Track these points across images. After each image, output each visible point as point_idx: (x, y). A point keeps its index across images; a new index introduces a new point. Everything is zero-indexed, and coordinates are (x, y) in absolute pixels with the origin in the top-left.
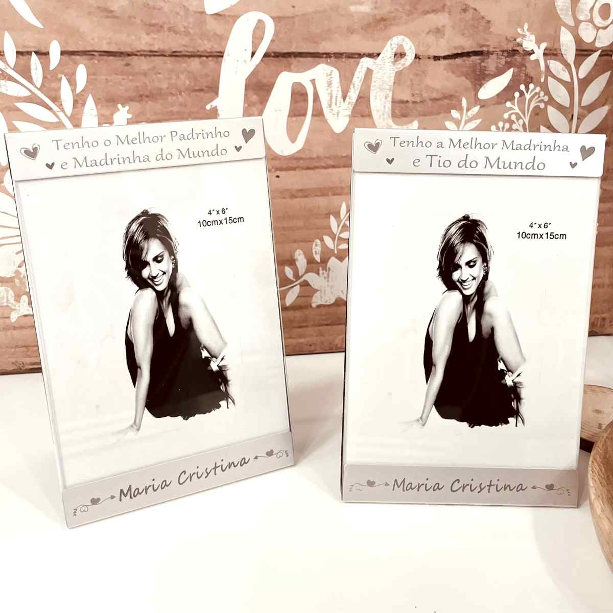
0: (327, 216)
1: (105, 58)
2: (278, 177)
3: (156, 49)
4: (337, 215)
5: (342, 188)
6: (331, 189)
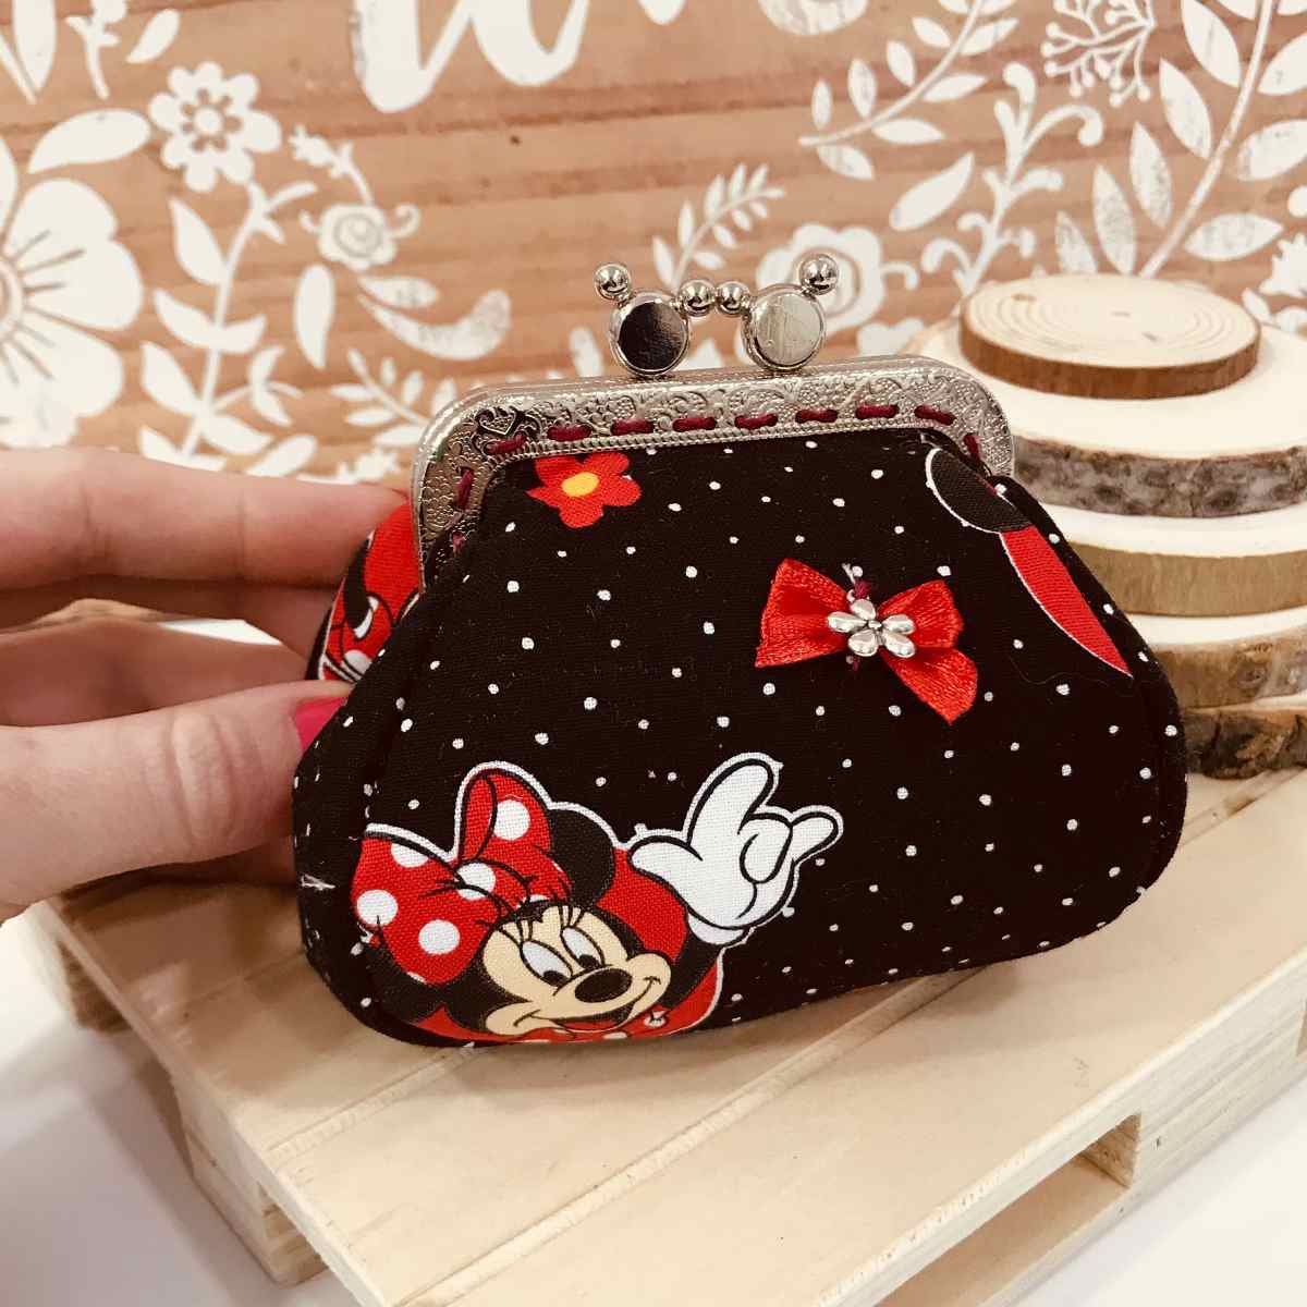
0: (646, 240)
2: (515, 140)
4: (671, 237)
5: (681, 166)
6: (651, 168)
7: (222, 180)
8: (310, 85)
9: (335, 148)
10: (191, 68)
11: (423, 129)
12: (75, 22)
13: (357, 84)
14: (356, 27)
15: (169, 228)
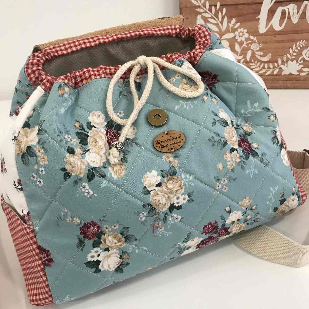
0: (289, 48)
1: (231, 6)
2: (275, 37)
3: (244, 3)
4: (292, 48)
5: (294, 40)
6: (291, 40)
7: (241, 41)
8: (253, 31)
9: (254, 37)
10: (240, 29)
11: (265, 35)
12: (229, 24)
13: (258, 30)
14: (259, 24)
15: (235, 45)
